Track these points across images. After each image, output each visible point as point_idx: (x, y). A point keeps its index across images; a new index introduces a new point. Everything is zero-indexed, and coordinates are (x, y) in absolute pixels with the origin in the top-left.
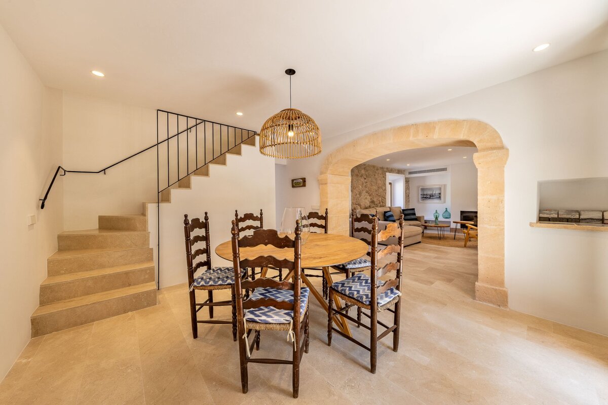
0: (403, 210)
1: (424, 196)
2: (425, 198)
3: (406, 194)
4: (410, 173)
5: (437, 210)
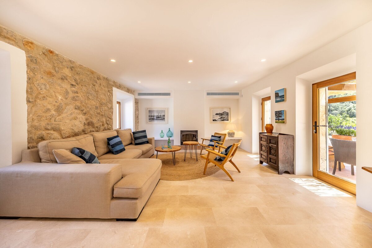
0: (134, 133)
1: (152, 118)
2: (153, 119)
3: (136, 115)
4: (140, 94)
5: (162, 131)
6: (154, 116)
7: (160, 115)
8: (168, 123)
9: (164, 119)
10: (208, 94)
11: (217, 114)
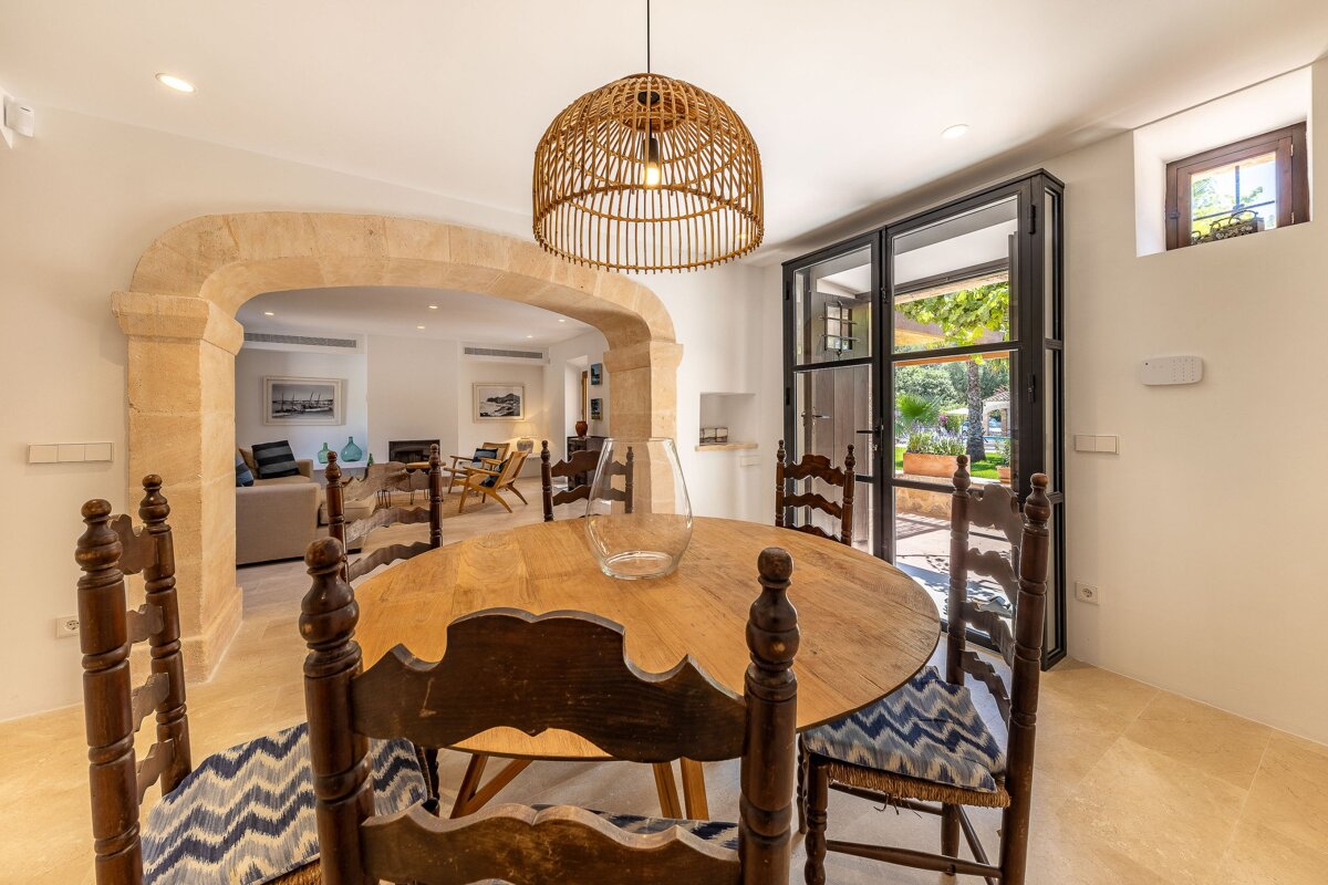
0: (257, 448)
1: (285, 408)
2: (288, 411)
5: (326, 444)
6: (292, 403)
7: (315, 398)
8: (343, 422)
9: (331, 410)
10: (468, 351)
11: (490, 400)
